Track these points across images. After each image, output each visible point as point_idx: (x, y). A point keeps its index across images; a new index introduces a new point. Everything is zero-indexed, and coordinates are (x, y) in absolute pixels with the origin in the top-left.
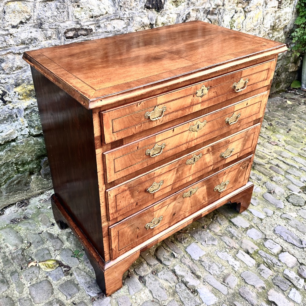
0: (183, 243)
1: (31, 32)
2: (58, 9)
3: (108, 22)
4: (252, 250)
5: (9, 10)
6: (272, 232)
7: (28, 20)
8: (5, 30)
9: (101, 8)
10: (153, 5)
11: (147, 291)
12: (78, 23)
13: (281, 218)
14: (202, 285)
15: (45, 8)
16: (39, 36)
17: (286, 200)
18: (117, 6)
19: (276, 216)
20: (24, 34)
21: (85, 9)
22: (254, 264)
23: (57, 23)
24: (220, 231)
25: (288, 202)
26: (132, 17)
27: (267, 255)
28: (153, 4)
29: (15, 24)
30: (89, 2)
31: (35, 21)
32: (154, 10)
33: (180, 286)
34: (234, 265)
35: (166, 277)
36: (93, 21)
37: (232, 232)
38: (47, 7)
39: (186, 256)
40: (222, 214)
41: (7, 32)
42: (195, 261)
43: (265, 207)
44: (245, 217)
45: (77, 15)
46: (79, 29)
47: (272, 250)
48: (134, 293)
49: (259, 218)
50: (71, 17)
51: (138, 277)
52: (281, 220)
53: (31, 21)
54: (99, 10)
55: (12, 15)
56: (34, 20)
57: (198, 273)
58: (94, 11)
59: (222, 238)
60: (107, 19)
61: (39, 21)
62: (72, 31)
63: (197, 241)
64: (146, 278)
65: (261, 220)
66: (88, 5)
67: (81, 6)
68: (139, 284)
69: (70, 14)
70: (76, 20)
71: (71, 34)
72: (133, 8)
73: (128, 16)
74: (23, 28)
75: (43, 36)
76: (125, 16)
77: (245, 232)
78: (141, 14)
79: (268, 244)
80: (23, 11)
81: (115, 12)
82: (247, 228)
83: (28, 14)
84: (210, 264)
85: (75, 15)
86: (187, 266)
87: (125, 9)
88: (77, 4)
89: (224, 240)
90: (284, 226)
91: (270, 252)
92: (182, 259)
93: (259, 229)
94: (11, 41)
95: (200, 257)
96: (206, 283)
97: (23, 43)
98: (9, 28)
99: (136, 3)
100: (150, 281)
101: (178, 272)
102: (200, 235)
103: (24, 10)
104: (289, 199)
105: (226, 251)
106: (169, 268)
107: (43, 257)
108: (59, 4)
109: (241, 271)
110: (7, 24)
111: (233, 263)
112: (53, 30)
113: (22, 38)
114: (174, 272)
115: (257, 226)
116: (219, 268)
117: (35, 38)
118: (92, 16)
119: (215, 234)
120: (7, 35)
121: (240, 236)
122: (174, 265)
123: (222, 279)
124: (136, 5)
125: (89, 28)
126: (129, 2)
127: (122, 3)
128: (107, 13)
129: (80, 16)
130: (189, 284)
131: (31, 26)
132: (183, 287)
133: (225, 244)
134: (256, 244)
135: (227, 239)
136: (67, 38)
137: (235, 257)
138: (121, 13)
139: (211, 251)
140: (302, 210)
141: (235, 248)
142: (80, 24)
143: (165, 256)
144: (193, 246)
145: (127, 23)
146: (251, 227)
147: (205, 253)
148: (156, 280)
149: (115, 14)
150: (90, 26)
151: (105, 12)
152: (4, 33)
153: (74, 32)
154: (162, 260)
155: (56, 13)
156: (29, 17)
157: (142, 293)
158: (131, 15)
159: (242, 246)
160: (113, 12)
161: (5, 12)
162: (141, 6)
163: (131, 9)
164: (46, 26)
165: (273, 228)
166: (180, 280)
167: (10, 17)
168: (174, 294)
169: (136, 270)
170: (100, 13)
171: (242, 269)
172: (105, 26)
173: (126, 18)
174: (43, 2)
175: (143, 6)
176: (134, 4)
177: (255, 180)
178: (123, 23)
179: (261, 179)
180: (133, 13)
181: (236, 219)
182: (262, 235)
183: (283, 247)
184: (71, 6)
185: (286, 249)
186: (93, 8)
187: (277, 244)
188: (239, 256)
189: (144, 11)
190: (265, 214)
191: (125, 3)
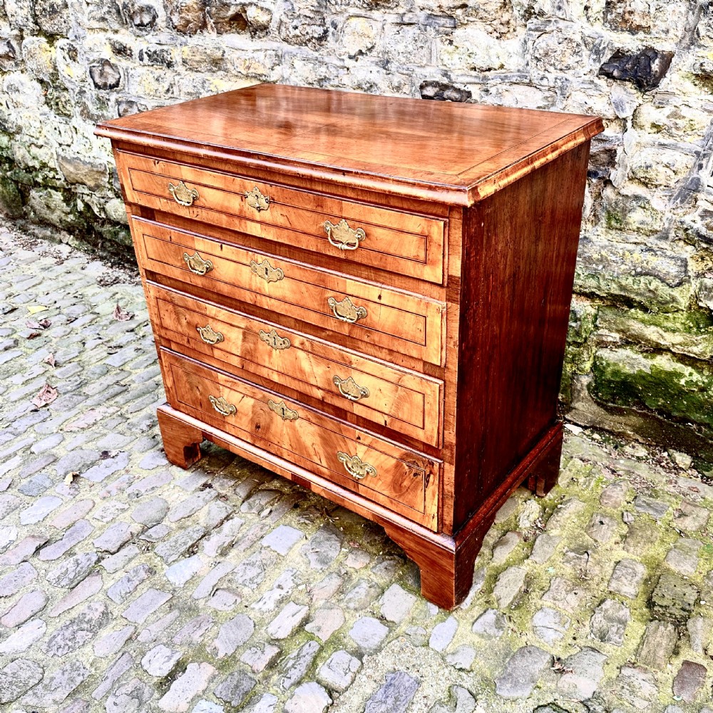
1: (371, 72)
2: (415, 41)
3: (505, 87)
4: (315, 629)
5: (349, 29)
6: (389, 667)
7: (370, 50)
8: (341, 60)
9: (491, 54)
10: (624, 71)
11: (185, 497)
12: (445, 74)
13: (451, 687)
14: (208, 559)
15: (397, 36)
16: (381, 81)
18: (528, 57)
19: (455, 676)
20: (362, 72)
21: (462, 50)
22: (276, 636)
23: (411, 66)
24: (352, 570)
26: (561, 89)
27: (309, 658)
28: (626, 70)
29: (353, 54)
31: (380, 55)
32: (629, 85)
33: (198, 531)
34: (264, 601)
35: (215, 511)
36: (476, 77)
37: (357, 590)
38: (401, 34)
39: (267, 528)
41: (342, 64)
42: (259, 542)
43: (479, 651)
44: (420, 611)
45: (445, 57)
46: (446, 87)
47: (326, 668)
48: (179, 484)
49: (428, 640)
50: (435, 60)
51: (209, 482)
52: (445, 689)
53: (374, 53)
54: (487, 57)
55: (352, 38)
56: (378, 53)
57: (233, 553)
58: (477, 57)
59: (334, 576)
60: (504, 79)
61: (385, 56)
62: (433, 87)
64: (208, 490)
65: (427, 645)
66: (467, 44)
67: (454, 43)
68: (195, 485)
69: (434, 54)
70: (445, 68)
71: (430, 91)
72: (568, 68)
73: (552, 84)
74: (362, 62)
75: (387, 83)
76: (545, 82)
77: (370, 614)
78: (586, 86)
79: (341, 657)
80: (364, 35)
81: (521, 69)
82: (382, 617)
83: (370, 40)
84: (258, 563)
85: (442, 57)
86: (246, 533)
87: (548, 67)
88: (448, 37)
89: (327, 579)
90: (424, 694)
91: (321, 663)
92: (258, 525)
93: (390, 642)
94: (346, 80)
95: (269, 547)
96: (212, 566)
97: (359, 87)
98: (345, 57)
99: (578, 59)
100: (204, 495)
101: (227, 525)
102: (328, 539)
103: (366, 33)
105: (298, 585)
106: (234, 511)
108: (418, 32)
109: (252, 614)
110: (344, 50)
111: (267, 599)
112: (404, 76)
113: (359, 78)
114: (227, 519)
115: (398, 637)
116: (252, 579)
117: (375, 84)
118: (472, 66)
119: (340, 563)
120: (343, 67)
121: (352, 605)
122: (241, 517)
123: (225, 587)
124: (577, 63)
125: (466, 89)
126: (559, 52)
127: (541, 52)
128: (502, 67)
129: (449, 62)
130: (205, 542)
131: (372, 62)
132: (197, 536)
133: (318, 581)
134: (334, 636)
135: (332, 583)
136: (424, 97)
137: (283, 602)
138: (536, 74)
139: (291, 563)
141: (311, 599)
142: (449, 77)
143: (258, 501)
144: (296, 534)
145: (549, 99)
146: (391, 626)
147: (284, 554)
148: (207, 502)
149: (522, 74)
150: (468, 86)
151: (498, 64)
152: (338, 63)
153: (436, 90)
154: (251, 500)
155: (410, 48)
156: (371, 46)
157: (181, 494)
158: (559, 84)
159: (321, 611)
160: (517, 68)
161: (344, 32)
162: (591, 67)
163: (561, 70)
164: (393, 67)
165: (402, 669)
167: (348, 41)
168: (183, 528)
169: (221, 476)
170: (489, 63)
172: (499, 94)
173: (547, 88)
174: (398, 24)
175: (593, 68)
176: (571, 60)
177: (592, 626)
178: (541, 97)
179: (609, 640)
180: (566, 80)
181: (402, 591)
182: (370, 649)
183: (347, 694)
184: (438, 40)
185: (342, 698)
186: (475, 50)
187: (348, 678)
188: (290, 608)
189: (596, 80)
190: (450, 649)
191: (547, 54)
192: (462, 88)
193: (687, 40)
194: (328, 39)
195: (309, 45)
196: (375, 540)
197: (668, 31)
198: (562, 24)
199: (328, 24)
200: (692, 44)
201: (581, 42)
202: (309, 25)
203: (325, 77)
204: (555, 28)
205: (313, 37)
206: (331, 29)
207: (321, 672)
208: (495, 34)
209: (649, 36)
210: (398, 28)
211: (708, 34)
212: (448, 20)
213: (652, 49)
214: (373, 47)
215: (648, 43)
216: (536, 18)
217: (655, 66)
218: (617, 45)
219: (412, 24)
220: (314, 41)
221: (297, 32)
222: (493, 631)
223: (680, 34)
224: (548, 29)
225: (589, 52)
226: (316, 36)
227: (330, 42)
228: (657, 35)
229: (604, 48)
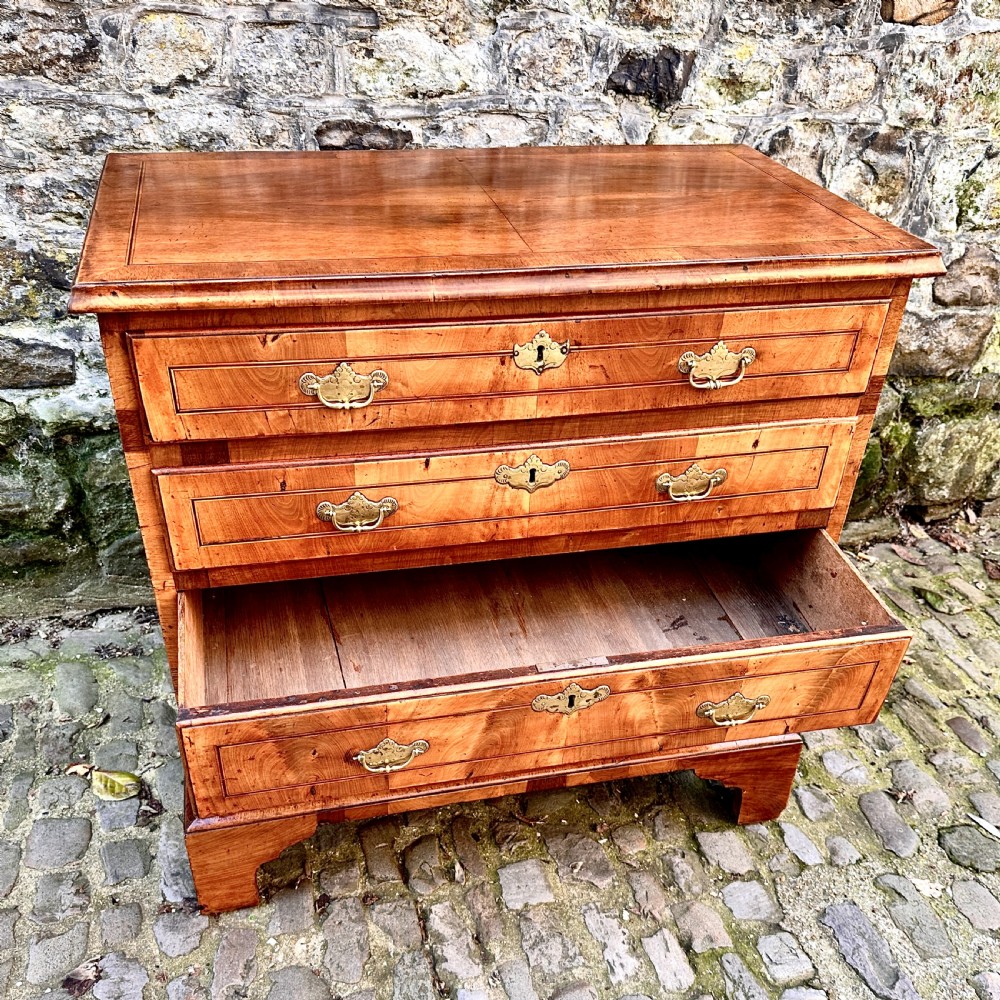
0: (504, 848)
1: (210, 114)
2: (301, 53)
3: (467, 119)
4: (707, 943)
5: (148, 37)
6: (812, 914)
7: (203, 74)
8: (133, 97)
9: (444, 68)
10: (639, 82)
11: (317, 940)
12: (363, 107)
13: (875, 883)
14: (481, 982)
15: (260, 46)
16: (233, 129)
17: (935, 835)
18: (504, 70)
19: (863, 871)
20: (190, 116)
21: (392, 64)
22: (685, 986)
23: (296, 99)
24: (640, 856)
25: (940, 844)
26: (556, 115)
27: (747, 975)
28: (642, 81)
29: (163, 82)
30: (407, 43)
31: (226, 83)
32: (642, 99)
33: (414, 960)
34: (617, 964)
35: (393, 922)
36: (416, 107)
37: (677, 870)
38: (267, 42)
39: (487, 887)
40: (681, 810)
41: (137, 104)
42: (505, 910)
43: (842, 834)
44: (751, 841)
45: (362, 79)
46: (365, 128)
47: (773, 968)
48: (279, 931)
49: (799, 861)
50: (342, 85)
51: (318, 895)
52: (874, 889)
53: (214, 80)
54: (438, 74)
55: (157, 54)
56: (222, 79)
57: (495, 948)
58: (421, 75)
59: (634, 875)
60: (466, 108)
61: (238, 84)
62: (341, 130)
63: (549, 858)
64: (336, 906)
65: (803, 866)
66: (402, 55)
67: (377, 54)
68: (306, 915)
69: (340, 73)
70: (360, 97)
71: (336, 138)
72: (564, 82)
73: (543, 109)
74: (186, 97)
75: (248, 131)
76: (532, 106)
77: (721, 884)
78: (590, 107)
79: (769, 945)
80: (189, 47)
81: (494, 89)
82: (735, 876)
83: (203, 56)
84: (544, 933)
85: (355, 79)
86: (473, 914)
87: (534, 82)
88: (363, 45)
89: (634, 885)
90: (870, 909)
91: (763, 969)
92: (472, 892)
93: (776, 892)
94: (149, 133)
95: (526, 905)
96: (498, 982)
97: (185, 143)
98: (145, 91)
99: (577, 68)
100: (343, 916)
101: (436, 923)
102: (571, 844)
103: (192, 42)
104: (947, 837)
105: (621, 917)
106: (416, 902)
107: (115, 760)
108: (305, 36)
109: (627, 989)
110: (140, 78)
111: (616, 959)
112: (281, 117)
113: (182, 129)
114: (424, 917)
115: (774, 881)
116: (566, 956)
117: (220, 135)
118: (412, 90)
119: (620, 859)
120: (139, 111)
121: (696, 889)
122: (438, 901)
123: (552, 991)
124: (576, 74)
125: (401, 127)
126: (551, 61)
127: (524, 61)
128: (464, 87)
129: (371, 86)
130: (444, 965)
131: (210, 96)
132: (424, 967)
133: (631, 895)
134: (731, 932)
135: (647, 885)
136: (325, 148)
137: (635, 946)
138: (517, 96)
139: (574, 902)
140: (974, 883)
141: (654, 918)
142: (370, 111)
143: (426, 868)
144: (528, 867)
145: (536, 131)
146: (755, 876)
147: (551, 899)
148: (361, 920)
149: (496, 96)
150: (404, 123)
151: (457, 84)
152: (130, 104)
153: (348, 134)
154: (414, 872)
155: (291, 66)
156: (206, 66)
157: (303, 940)
158: (553, 107)
159: (682, 920)
160: (487, 89)
161: (135, 42)
162: (595, 80)
163: (554, 86)
164: (257, 102)
165: (823, 905)
166: (427, 947)
167: (148, 60)
168: (384, 976)
169: (323, 875)
170: (441, 84)
171: (634, 984)
172: (458, 131)
173: (534, 115)
174: (256, 24)
175: (600, 81)
176: (567, 71)
177: (868, 744)
178: (524, 130)
179: (892, 745)
180: (561, 100)
181: (715, 836)
182: (772, 913)
183: (821, 971)
184: (345, 50)
185: (825, 980)
186: (418, 64)
187: (803, 957)
188: (653, 945)
189: (604, 98)
190: (826, 853)
191: (533, 64)
192: (395, 127)
193: (711, 37)
194: (102, 57)
195: (50, 73)
196: (614, 807)
197: (693, 24)
198: (552, 18)
199: (96, 28)
200: (717, 40)
201: (581, 43)
202: (43, 31)
203: (99, 133)
204: (542, 24)
205: (59, 56)
206: (106, 39)
207: (776, 976)
208: (442, 37)
209: (668, 32)
210: (256, 31)
211: (737, 26)
212: (363, 17)
213: (672, 49)
214: (210, 69)
215: (668, 42)
216: (514, 9)
217: (679, 73)
218: (629, 46)
219: (288, 23)
220: (63, 63)
221: (16, 46)
222: (826, 808)
223: (705, 27)
224: (532, 26)
225: (590, 58)
226: (67, 52)
227: (109, 65)
228: (680, 30)
229: (613, 51)
